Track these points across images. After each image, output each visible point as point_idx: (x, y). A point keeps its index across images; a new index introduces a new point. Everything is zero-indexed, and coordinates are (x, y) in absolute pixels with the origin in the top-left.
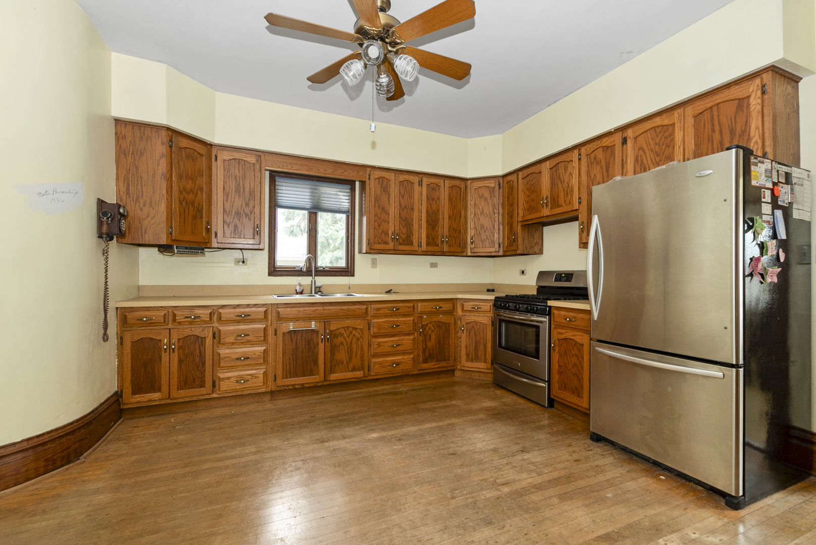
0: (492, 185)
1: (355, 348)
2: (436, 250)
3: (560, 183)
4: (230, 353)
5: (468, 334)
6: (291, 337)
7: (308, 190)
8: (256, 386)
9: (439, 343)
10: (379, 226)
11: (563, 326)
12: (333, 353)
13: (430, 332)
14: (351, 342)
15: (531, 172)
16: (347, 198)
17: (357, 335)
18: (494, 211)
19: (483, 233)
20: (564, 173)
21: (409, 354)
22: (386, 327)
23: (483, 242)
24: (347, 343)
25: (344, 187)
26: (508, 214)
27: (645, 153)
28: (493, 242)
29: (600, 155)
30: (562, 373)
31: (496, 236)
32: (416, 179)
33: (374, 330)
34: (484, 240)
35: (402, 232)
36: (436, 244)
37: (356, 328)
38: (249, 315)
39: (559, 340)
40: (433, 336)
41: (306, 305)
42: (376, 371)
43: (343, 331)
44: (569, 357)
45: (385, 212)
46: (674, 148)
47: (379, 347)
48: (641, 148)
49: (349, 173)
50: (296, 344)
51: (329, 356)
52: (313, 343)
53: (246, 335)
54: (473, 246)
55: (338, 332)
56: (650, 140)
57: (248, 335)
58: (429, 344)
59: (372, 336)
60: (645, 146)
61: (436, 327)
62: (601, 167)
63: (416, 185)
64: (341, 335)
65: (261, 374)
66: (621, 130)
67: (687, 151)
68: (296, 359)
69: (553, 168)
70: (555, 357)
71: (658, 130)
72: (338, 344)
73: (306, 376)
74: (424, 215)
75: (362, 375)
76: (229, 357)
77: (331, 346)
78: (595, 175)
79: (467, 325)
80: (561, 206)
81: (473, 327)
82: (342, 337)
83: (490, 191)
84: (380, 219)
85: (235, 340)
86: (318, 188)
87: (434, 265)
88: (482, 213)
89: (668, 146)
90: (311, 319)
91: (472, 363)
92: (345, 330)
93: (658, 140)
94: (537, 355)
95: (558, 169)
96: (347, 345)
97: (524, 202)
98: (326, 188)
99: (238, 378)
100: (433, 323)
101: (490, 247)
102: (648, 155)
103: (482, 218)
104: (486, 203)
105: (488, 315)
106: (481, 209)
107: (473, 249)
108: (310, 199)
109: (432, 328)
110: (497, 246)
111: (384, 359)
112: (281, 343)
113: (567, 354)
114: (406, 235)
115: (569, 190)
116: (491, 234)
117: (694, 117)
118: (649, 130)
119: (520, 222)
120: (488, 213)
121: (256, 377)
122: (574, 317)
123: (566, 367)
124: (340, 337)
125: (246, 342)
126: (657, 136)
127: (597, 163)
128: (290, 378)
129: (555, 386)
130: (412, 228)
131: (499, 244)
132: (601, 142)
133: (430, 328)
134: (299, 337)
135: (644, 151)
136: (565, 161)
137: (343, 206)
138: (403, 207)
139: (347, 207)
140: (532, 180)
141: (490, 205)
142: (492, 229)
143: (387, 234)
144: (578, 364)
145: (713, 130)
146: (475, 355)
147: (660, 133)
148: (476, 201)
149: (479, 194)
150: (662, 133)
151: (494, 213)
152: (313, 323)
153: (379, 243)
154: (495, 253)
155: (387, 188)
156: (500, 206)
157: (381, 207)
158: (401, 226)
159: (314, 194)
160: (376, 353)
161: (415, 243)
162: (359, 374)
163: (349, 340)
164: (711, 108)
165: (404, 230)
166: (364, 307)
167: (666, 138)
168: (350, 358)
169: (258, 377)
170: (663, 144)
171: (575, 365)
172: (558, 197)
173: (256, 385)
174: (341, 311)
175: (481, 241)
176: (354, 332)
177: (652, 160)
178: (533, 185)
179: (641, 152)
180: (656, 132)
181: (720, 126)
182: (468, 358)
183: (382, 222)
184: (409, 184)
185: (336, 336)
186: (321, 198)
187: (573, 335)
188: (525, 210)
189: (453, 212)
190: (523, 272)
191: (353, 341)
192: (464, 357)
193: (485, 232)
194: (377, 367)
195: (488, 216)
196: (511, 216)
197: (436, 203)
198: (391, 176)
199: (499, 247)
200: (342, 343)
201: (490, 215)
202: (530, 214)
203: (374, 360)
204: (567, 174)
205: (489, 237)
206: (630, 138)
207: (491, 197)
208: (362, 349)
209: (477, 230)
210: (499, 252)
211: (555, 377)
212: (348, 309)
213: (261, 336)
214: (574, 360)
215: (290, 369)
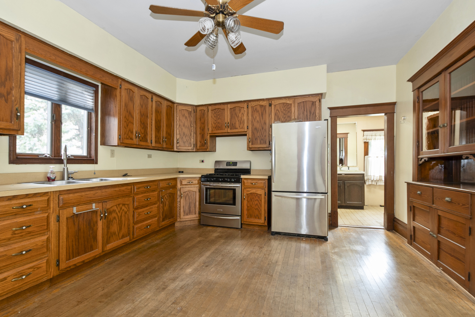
0: (190, 110)
1: (124, 220)
2: (160, 146)
3: (236, 117)
4: (5, 251)
5: (185, 199)
6: (74, 221)
7: (56, 83)
8: (38, 278)
9: (170, 206)
10: (127, 126)
11: (249, 187)
12: (108, 227)
13: (166, 200)
14: (121, 216)
15: (217, 108)
16: (91, 98)
17: (125, 210)
18: (191, 125)
19: (184, 138)
20: (239, 113)
21: (155, 218)
22: (143, 200)
23: (184, 143)
24: (118, 217)
25: (89, 88)
26: (200, 128)
27: (279, 112)
28: (190, 143)
29: (259, 108)
30: (249, 210)
31: (192, 140)
32: (149, 96)
33: (136, 204)
34: (185, 142)
35: (141, 132)
36: (160, 142)
37: (125, 204)
38: (30, 205)
39: (247, 194)
40: (167, 203)
41: (86, 190)
42: (138, 234)
43: (115, 208)
44: (253, 202)
45: (131, 115)
46: (291, 113)
47: (139, 216)
48: (277, 110)
49: (106, 79)
50: (79, 226)
51: (106, 231)
52: (93, 222)
53: (28, 227)
54: (178, 145)
55: (111, 210)
56: (282, 108)
57: (30, 226)
58: (165, 208)
59: (135, 209)
60: (279, 110)
61: (168, 196)
62: (259, 114)
63: (150, 100)
64: (114, 211)
65: (44, 263)
66: (268, 100)
67: (295, 115)
68: (78, 239)
69: (232, 109)
70: (245, 202)
71: (285, 104)
72: (112, 219)
73: (87, 253)
74: (154, 122)
75: (128, 240)
76: (5, 255)
77: (107, 222)
78: (256, 117)
79: (184, 193)
80: (237, 129)
81: (188, 194)
82: (115, 213)
83: (188, 113)
84: (128, 120)
85: (12, 235)
86: (65, 83)
87: (150, 156)
88: (184, 125)
89: (289, 112)
90: (91, 202)
91: (187, 216)
92: (117, 207)
93: (285, 109)
94: (234, 204)
95: (235, 110)
96: (118, 219)
97: (213, 123)
98: (72, 85)
99: (16, 275)
100: (167, 194)
101: (189, 146)
102: (280, 114)
103: (183, 128)
104: (186, 120)
105: (196, 186)
106: (183, 122)
107: (178, 147)
108: (57, 91)
109: (167, 198)
110: (193, 146)
111: (142, 224)
112: (65, 228)
113: (252, 200)
114: (143, 135)
115: (241, 122)
116: (189, 139)
117: (298, 103)
118: (281, 103)
119: (209, 133)
120: (187, 126)
121: (38, 268)
122: (257, 183)
123: (252, 206)
124: (113, 213)
125: (26, 234)
126: (284, 107)
127: (257, 112)
128: (73, 258)
129: (245, 217)
130: (147, 130)
131: (194, 145)
132: (259, 103)
133: (165, 198)
134: (81, 219)
135: (279, 111)
136: (239, 107)
137: (88, 104)
138: (142, 114)
139: (92, 105)
140: (218, 112)
141: (189, 121)
142: (190, 136)
143: (132, 132)
144: (258, 204)
145: (304, 110)
146: (189, 211)
147: (285, 106)
148: (180, 117)
149: (182, 113)
150: (286, 106)
151: (191, 127)
152: (94, 205)
153: (127, 139)
154: (191, 150)
155: (132, 98)
156: (194, 123)
157: (128, 111)
158: (141, 128)
159: (61, 88)
160: (138, 221)
161: (149, 141)
162: (127, 239)
163: (119, 215)
164: (304, 102)
165: (143, 131)
166: (129, 187)
167: (288, 108)
168: (121, 229)
169: (40, 267)
170: (287, 111)
171: (257, 204)
172: (235, 124)
173: (37, 276)
174: (115, 192)
175: (183, 142)
176: (123, 208)
177: (282, 116)
178: (219, 115)
179: (277, 112)
180: (284, 105)
181: (306, 109)
182: (185, 213)
183: (129, 123)
184: (146, 98)
185: (110, 213)
186: (68, 93)
187: (256, 191)
188: (213, 127)
189: (168, 123)
190: (203, 161)
191: (123, 215)
192: (182, 213)
193: (186, 137)
194: (138, 231)
195: (187, 128)
196: (203, 129)
197: (160, 115)
198: (136, 90)
199: (194, 147)
200: (115, 218)
201: (189, 127)
202: (217, 130)
203: (136, 226)
204: (241, 113)
205: (188, 140)
206: (273, 104)
207: (189, 116)
208: (129, 219)
209: (180, 136)
210: (193, 149)
211: (245, 212)
212: (120, 190)
213: (44, 225)
214: (256, 202)
215: (73, 251)
